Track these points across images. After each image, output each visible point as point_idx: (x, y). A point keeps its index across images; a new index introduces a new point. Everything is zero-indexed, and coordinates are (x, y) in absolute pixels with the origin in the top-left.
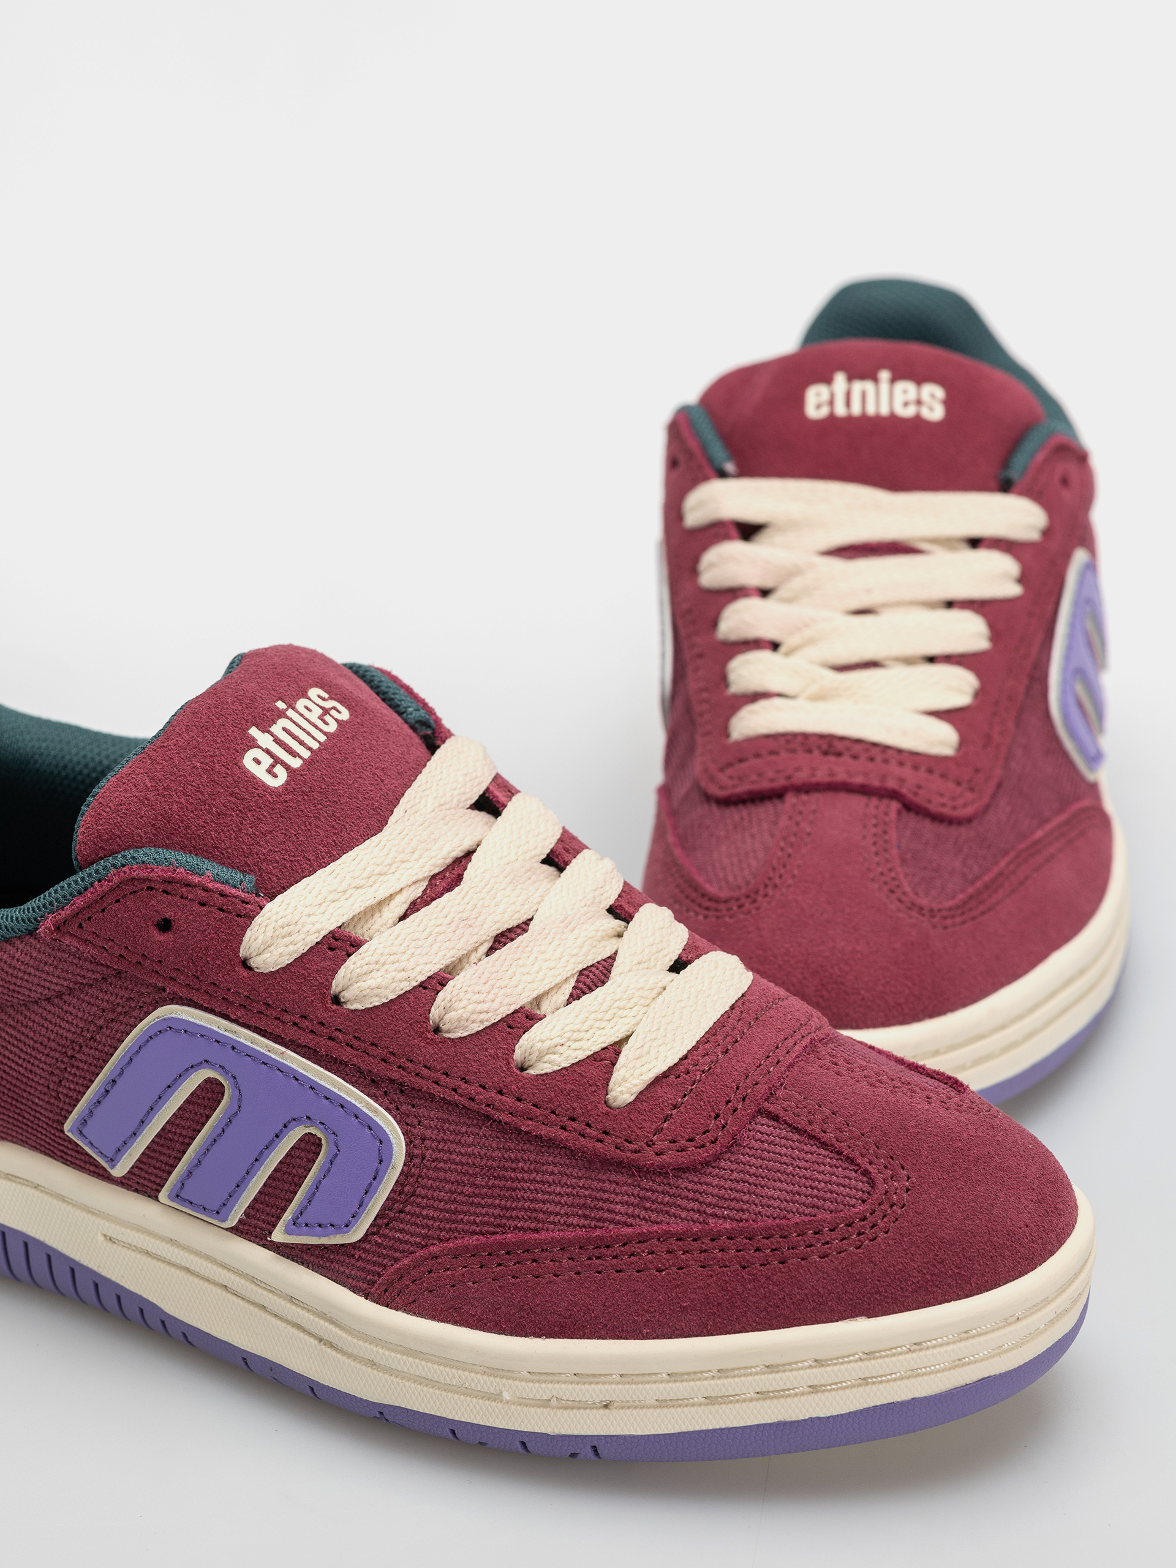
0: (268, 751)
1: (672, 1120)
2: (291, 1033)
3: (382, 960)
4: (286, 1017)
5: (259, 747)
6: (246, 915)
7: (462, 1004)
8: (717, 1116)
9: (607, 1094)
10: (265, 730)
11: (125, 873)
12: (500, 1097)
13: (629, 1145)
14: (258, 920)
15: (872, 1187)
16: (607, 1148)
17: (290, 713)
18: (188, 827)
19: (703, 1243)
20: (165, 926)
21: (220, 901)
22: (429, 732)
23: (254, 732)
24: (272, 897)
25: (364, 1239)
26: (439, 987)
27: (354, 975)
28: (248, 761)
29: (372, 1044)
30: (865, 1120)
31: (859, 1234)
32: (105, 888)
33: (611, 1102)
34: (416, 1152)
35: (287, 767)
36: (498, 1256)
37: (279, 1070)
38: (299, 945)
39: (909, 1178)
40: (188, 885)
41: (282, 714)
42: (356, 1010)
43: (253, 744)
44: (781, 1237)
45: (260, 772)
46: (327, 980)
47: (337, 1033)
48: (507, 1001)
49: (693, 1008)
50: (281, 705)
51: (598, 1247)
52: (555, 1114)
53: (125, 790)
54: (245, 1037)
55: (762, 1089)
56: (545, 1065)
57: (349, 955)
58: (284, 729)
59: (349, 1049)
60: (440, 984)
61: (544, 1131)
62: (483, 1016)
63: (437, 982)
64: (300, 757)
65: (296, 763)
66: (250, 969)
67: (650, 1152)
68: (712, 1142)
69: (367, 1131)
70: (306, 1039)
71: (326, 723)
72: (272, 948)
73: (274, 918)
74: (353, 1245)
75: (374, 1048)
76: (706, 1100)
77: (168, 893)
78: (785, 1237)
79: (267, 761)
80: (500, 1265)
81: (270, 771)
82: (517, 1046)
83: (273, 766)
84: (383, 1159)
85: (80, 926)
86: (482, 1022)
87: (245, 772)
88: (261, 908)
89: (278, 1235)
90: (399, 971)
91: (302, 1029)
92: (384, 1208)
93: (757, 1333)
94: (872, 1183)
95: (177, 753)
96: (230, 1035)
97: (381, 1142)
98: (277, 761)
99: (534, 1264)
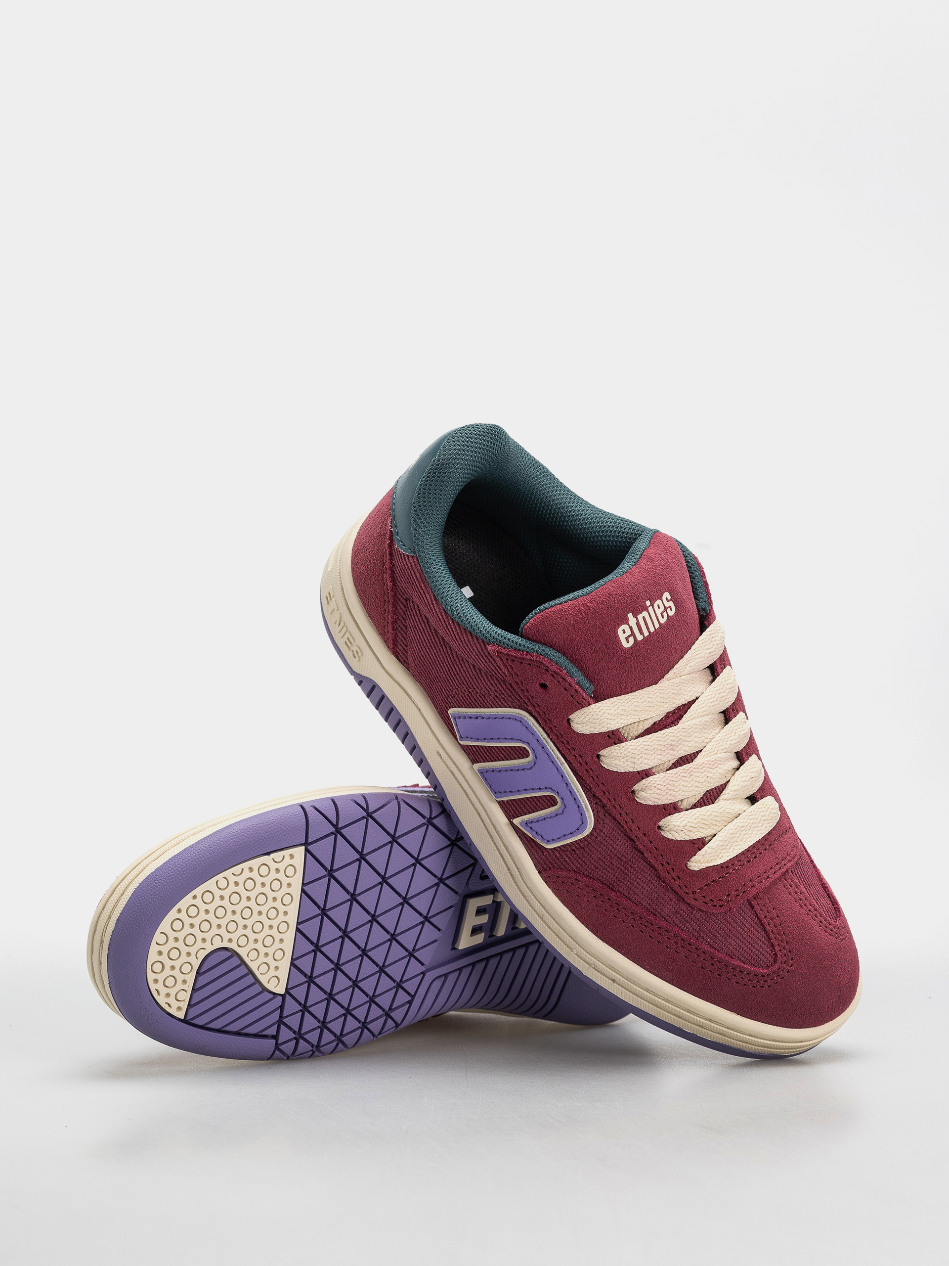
0: (631, 628)
1: (709, 887)
2: (571, 758)
3: (628, 754)
4: (573, 752)
5: (629, 625)
6: (581, 704)
7: (651, 792)
8: (728, 895)
9: (688, 861)
10: (635, 616)
11: (540, 658)
12: (644, 837)
13: (685, 889)
14: (585, 710)
15: (775, 962)
16: (675, 884)
17: (650, 609)
18: (578, 650)
19: (692, 948)
20: (544, 686)
21: (573, 693)
22: (705, 614)
23: (630, 615)
24: (597, 701)
25: (551, 849)
26: (645, 776)
27: (612, 755)
28: (620, 631)
29: (603, 783)
30: (789, 926)
31: (758, 981)
32: (528, 657)
33: (688, 865)
34: (595, 834)
35: (635, 638)
36: (604, 898)
37: (557, 769)
38: (597, 730)
39: (792, 966)
40: (564, 679)
41: (646, 609)
42: (604, 767)
43: (626, 621)
44: (725, 965)
45: (622, 637)
46: (599, 749)
47: (591, 771)
48: (670, 798)
49: (746, 832)
50: (648, 603)
51: (648, 922)
52: (662, 857)
53: (561, 618)
54: (551, 746)
55: (754, 891)
56: (670, 835)
57: (615, 744)
58: (644, 618)
59: (592, 779)
60: (646, 775)
61: (653, 861)
62: (656, 800)
63: (646, 774)
64: (643, 635)
65: (640, 638)
66: (570, 725)
67: (691, 895)
68: (720, 906)
69: (580, 815)
70: (576, 765)
71: (663, 617)
72: (585, 725)
73: (592, 713)
74: (545, 848)
75: (603, 786)
76: (728, 885)
77: (553, 676)
78: (727, 966)
79: (628, 632)
80: (603, 901)
81: (627, 639)
82: (663, 820)
83: (629, 636)
84: (578, 830)
85: (507, 659)
86: (654, 802)
87: (617, 636)
88: (589, 705)
89: (516, 821)
90: (632, 763)
91: (577, 760)
92: (568, 845)
93: (692, 996)
94: (775, 961)
95: (592, 613)
96: (545, 742)
97: (583, 823)
98: (633, 634)
99: (617, 911)
